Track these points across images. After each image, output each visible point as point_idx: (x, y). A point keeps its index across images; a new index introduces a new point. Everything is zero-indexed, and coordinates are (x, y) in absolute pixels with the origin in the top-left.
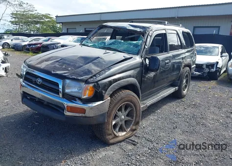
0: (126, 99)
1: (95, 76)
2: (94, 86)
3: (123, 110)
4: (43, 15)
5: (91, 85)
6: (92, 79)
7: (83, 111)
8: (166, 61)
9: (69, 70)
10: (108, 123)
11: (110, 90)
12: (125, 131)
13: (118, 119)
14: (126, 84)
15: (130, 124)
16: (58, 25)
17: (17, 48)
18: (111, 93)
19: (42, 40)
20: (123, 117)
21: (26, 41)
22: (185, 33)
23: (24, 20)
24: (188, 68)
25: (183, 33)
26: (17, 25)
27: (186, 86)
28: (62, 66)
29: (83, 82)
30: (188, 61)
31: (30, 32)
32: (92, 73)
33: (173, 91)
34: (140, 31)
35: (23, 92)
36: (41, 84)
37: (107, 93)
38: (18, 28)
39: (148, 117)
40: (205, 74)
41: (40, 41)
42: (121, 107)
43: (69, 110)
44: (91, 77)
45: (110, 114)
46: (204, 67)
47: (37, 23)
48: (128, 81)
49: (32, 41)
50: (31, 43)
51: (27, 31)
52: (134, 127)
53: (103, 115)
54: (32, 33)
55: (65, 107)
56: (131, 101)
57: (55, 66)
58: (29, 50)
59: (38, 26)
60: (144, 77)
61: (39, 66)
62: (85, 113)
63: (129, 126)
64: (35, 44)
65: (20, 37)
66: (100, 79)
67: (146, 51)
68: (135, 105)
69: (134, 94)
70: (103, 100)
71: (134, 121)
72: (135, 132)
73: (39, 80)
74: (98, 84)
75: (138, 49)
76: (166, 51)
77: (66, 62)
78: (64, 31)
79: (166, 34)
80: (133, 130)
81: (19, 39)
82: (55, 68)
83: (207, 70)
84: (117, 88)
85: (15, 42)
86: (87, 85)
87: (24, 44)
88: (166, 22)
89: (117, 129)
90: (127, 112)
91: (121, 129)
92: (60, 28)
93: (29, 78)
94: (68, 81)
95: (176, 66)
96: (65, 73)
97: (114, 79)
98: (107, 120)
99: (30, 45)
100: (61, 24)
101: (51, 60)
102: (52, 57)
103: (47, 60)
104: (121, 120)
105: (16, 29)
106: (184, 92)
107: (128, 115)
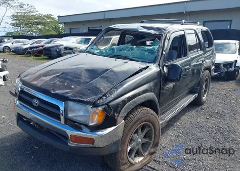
0: (143, 119)
1: (105, 95)
2: (105, 110)
3: (140, 131)
4: (45, 16)
5: (100, 109)
6: (101, 101)
7: (92, 141)
8: (186, 67)
9: (72, 89)
10: (122, 151)
11: (124, 112)
12: (142, 155)
13: (134, 144)
14: (143, 101)
15: (148, 147)
16: (61, 26)
17: (18, 52)
18: (125, 114)
19: (44, 42)
20: (140, 140)
21: (27, 44)
22: (204, 31)
23: (25, 22)
24: (207, 72)
25: (202, 32)
26: (18, 27)
27: (205, 91)
28: (64, 82)
29: (90, 105)
30: (208, 62)
31: (32, 34)
32: (101, 92)
33: (193, 99)
34: (155, 34)
35: (18, 113)
36: (39, 106)
37: (120, 116)
38: (19, 30)
39: (167, 132)
40: (222, 74)
41: (42, 44)
42: (137, 129)
43: (74, 140)
44: (101, 98)
45: (125, 140)
46: (222, 66)
47: (39, 24)
48: (145, 98)
49: (33, 43)
50: (32, 46)
51: (29, 33)
52: (153, 150)
53: (116, 143)
54: (34, 34)
55: (68, 136)
56: (149, 121)
57: (55, 83)
58: (30, 54)
59: (40, 27)
60: (163, 89)
61: (35, 83)
62: (93, 144)
63: (147, 148)
64: (37, 47)
65: (21, 40)
66: (111, 99)
67: (164, 57)
68: (154, 125)
69: (152, 112)
70: (115, 126)
71: (152, 144)
72: (153, 156)
73: (36, 102)
74: (108, 106)
75: (154, 56)
76: (185, 55)
77: (69, 77)
78: (67, 32)
79: (184, 35)
80: (151, 154)
81: (20, 42)
82: (55, 87)
83: (225, 70)
84: (132, 107)
85: (16, 45)
86: (95, 109)
87: (25, 47)
88: (184, 21)
89: (133, 155)
90: (144, 134)
91: (138, 154)
92: (62, 28)
93: (24, 97)
94: (71, 104)
95: (195, 71)
96: (67, 93)
97: (128, 98)
98: (121, 148)
99: (31, 48)
100: (64, 24)
101: (50, 75)
102: (51, 70)
103: (45, 75)
104: (137, 144)
105: (18, 31)
106: (204, 98)
107: (145, 137)
